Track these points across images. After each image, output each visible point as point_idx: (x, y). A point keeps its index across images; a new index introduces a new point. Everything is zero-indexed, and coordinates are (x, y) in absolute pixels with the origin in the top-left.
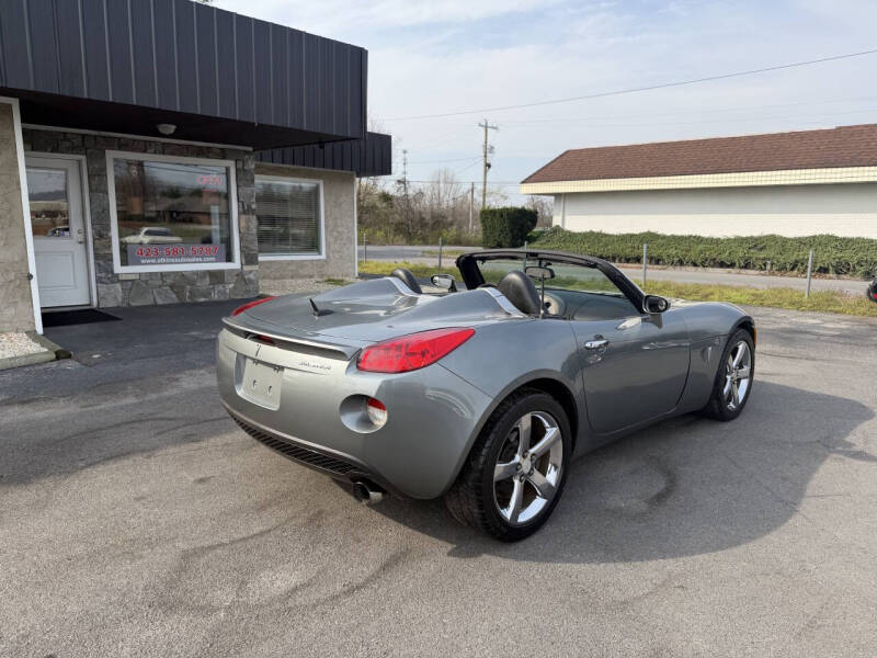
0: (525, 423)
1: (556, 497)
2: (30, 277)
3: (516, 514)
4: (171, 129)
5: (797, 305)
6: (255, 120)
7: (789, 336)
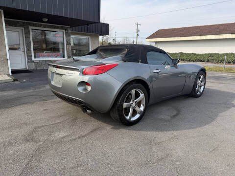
0: (133, 92)
1: (143, 114)
2: (8, 59)
3: (130, 118)
4: (46, 20)
5: (221, 71)
6: (69, 17)
7: (218, 78)
